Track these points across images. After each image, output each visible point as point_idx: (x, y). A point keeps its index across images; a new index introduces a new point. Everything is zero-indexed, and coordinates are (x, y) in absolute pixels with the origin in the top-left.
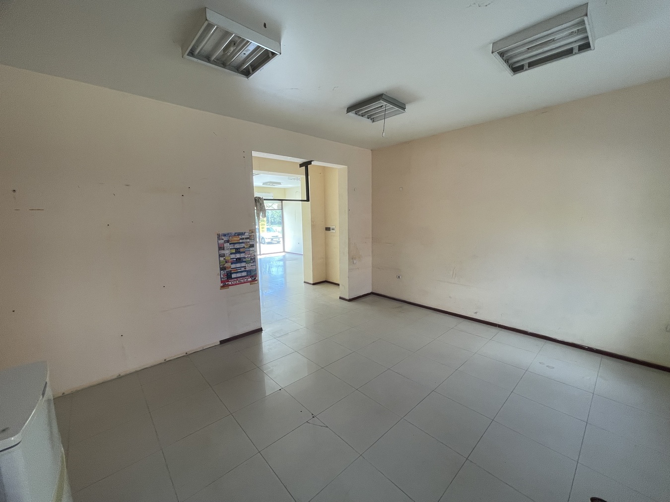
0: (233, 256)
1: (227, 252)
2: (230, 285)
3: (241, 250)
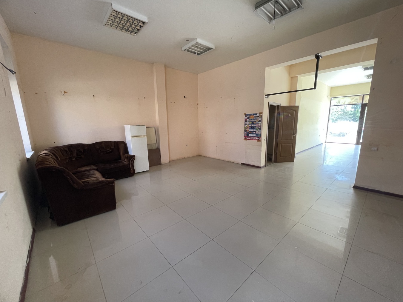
0: (250, 125)
1: (248, 123)
2: (247, 139)
3: (254, 123)
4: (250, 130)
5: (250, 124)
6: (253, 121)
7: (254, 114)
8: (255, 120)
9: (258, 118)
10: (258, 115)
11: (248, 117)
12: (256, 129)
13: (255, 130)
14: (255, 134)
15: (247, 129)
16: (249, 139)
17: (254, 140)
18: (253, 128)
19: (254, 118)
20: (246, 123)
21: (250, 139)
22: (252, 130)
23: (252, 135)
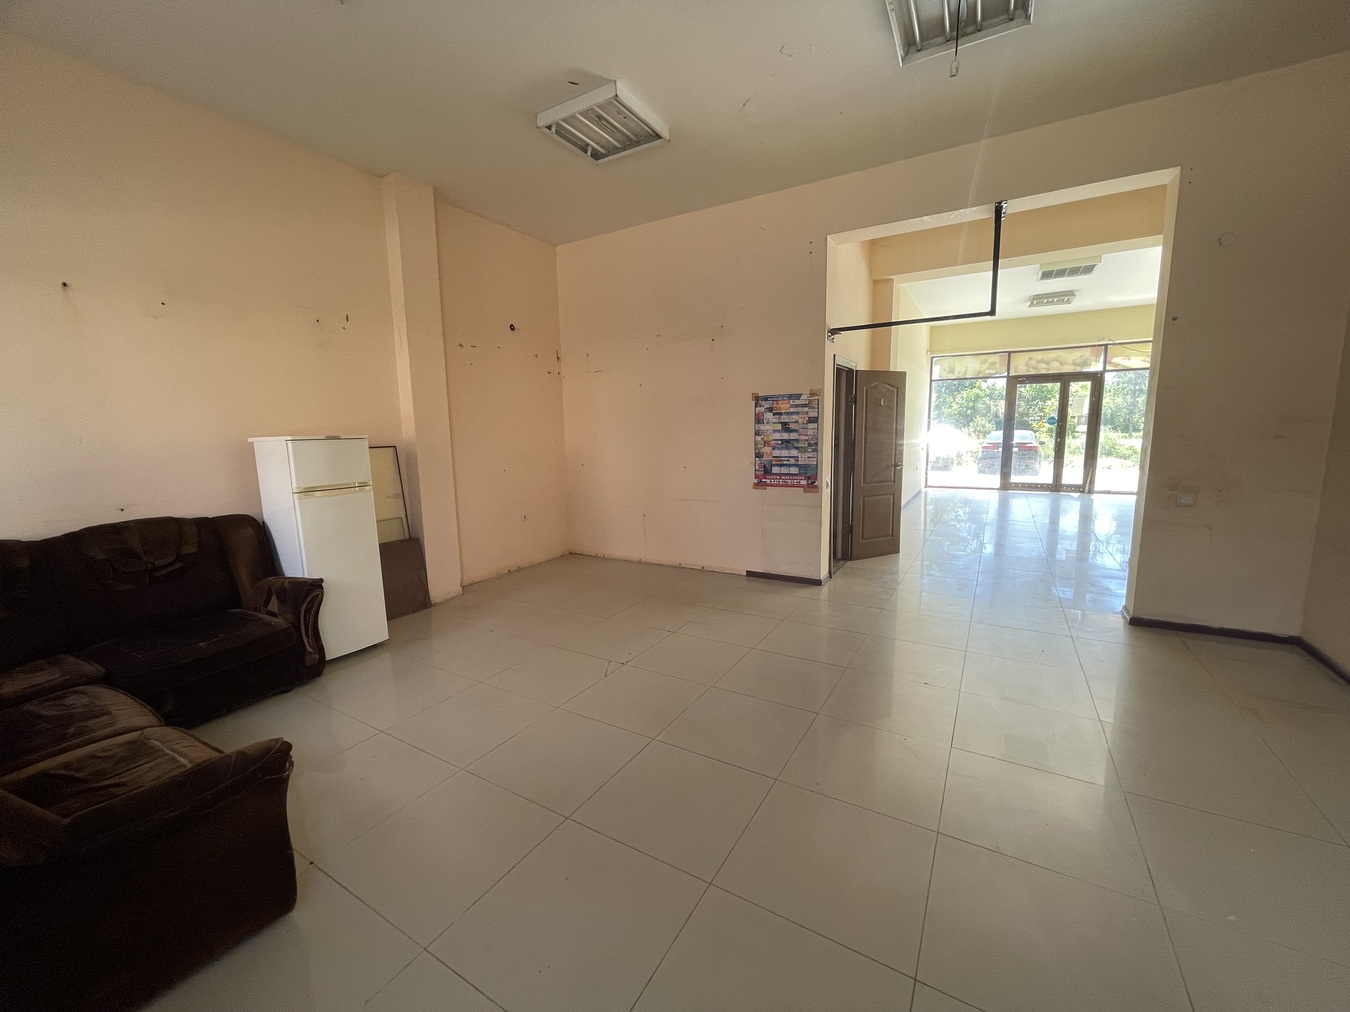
0: (776, 436)
1: (766, 428)
2: (768, 485)
3: (792, 426)
4: (777, 453)
5: (775, 431)
6: (785, 419)
7: (790, 397)
8: (795, 417)
9: (806, 409)
10: (804, 399)
11: (767, 406)
12: (797, 448)
13: (794, 453)
14: (796, 465)
15: (767, 450)
16: (772, 485)
17: (793, 486)
18: (786, 444)
19: (792, 410)
20: (762, 427)
21: (777, 486)
22: (785, 453)
23: (784, 470)
